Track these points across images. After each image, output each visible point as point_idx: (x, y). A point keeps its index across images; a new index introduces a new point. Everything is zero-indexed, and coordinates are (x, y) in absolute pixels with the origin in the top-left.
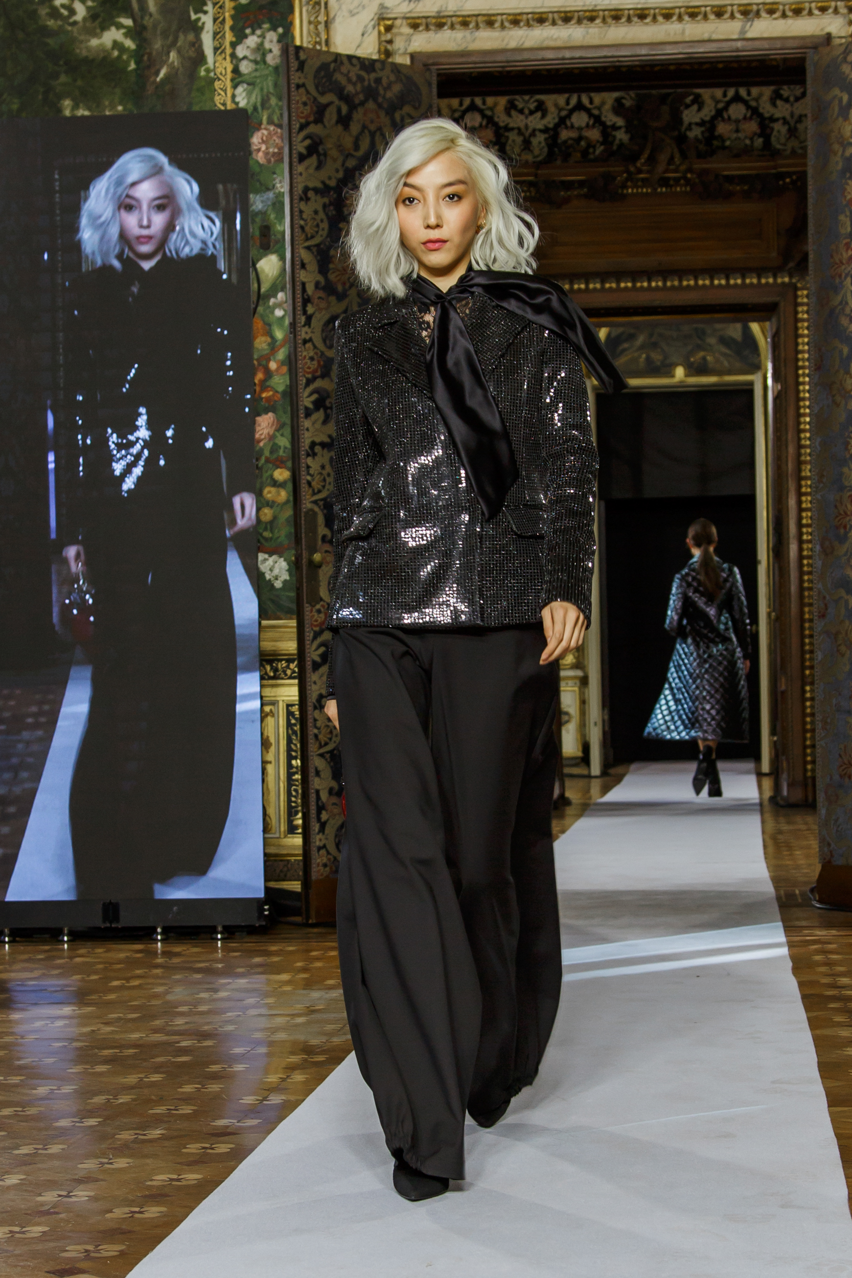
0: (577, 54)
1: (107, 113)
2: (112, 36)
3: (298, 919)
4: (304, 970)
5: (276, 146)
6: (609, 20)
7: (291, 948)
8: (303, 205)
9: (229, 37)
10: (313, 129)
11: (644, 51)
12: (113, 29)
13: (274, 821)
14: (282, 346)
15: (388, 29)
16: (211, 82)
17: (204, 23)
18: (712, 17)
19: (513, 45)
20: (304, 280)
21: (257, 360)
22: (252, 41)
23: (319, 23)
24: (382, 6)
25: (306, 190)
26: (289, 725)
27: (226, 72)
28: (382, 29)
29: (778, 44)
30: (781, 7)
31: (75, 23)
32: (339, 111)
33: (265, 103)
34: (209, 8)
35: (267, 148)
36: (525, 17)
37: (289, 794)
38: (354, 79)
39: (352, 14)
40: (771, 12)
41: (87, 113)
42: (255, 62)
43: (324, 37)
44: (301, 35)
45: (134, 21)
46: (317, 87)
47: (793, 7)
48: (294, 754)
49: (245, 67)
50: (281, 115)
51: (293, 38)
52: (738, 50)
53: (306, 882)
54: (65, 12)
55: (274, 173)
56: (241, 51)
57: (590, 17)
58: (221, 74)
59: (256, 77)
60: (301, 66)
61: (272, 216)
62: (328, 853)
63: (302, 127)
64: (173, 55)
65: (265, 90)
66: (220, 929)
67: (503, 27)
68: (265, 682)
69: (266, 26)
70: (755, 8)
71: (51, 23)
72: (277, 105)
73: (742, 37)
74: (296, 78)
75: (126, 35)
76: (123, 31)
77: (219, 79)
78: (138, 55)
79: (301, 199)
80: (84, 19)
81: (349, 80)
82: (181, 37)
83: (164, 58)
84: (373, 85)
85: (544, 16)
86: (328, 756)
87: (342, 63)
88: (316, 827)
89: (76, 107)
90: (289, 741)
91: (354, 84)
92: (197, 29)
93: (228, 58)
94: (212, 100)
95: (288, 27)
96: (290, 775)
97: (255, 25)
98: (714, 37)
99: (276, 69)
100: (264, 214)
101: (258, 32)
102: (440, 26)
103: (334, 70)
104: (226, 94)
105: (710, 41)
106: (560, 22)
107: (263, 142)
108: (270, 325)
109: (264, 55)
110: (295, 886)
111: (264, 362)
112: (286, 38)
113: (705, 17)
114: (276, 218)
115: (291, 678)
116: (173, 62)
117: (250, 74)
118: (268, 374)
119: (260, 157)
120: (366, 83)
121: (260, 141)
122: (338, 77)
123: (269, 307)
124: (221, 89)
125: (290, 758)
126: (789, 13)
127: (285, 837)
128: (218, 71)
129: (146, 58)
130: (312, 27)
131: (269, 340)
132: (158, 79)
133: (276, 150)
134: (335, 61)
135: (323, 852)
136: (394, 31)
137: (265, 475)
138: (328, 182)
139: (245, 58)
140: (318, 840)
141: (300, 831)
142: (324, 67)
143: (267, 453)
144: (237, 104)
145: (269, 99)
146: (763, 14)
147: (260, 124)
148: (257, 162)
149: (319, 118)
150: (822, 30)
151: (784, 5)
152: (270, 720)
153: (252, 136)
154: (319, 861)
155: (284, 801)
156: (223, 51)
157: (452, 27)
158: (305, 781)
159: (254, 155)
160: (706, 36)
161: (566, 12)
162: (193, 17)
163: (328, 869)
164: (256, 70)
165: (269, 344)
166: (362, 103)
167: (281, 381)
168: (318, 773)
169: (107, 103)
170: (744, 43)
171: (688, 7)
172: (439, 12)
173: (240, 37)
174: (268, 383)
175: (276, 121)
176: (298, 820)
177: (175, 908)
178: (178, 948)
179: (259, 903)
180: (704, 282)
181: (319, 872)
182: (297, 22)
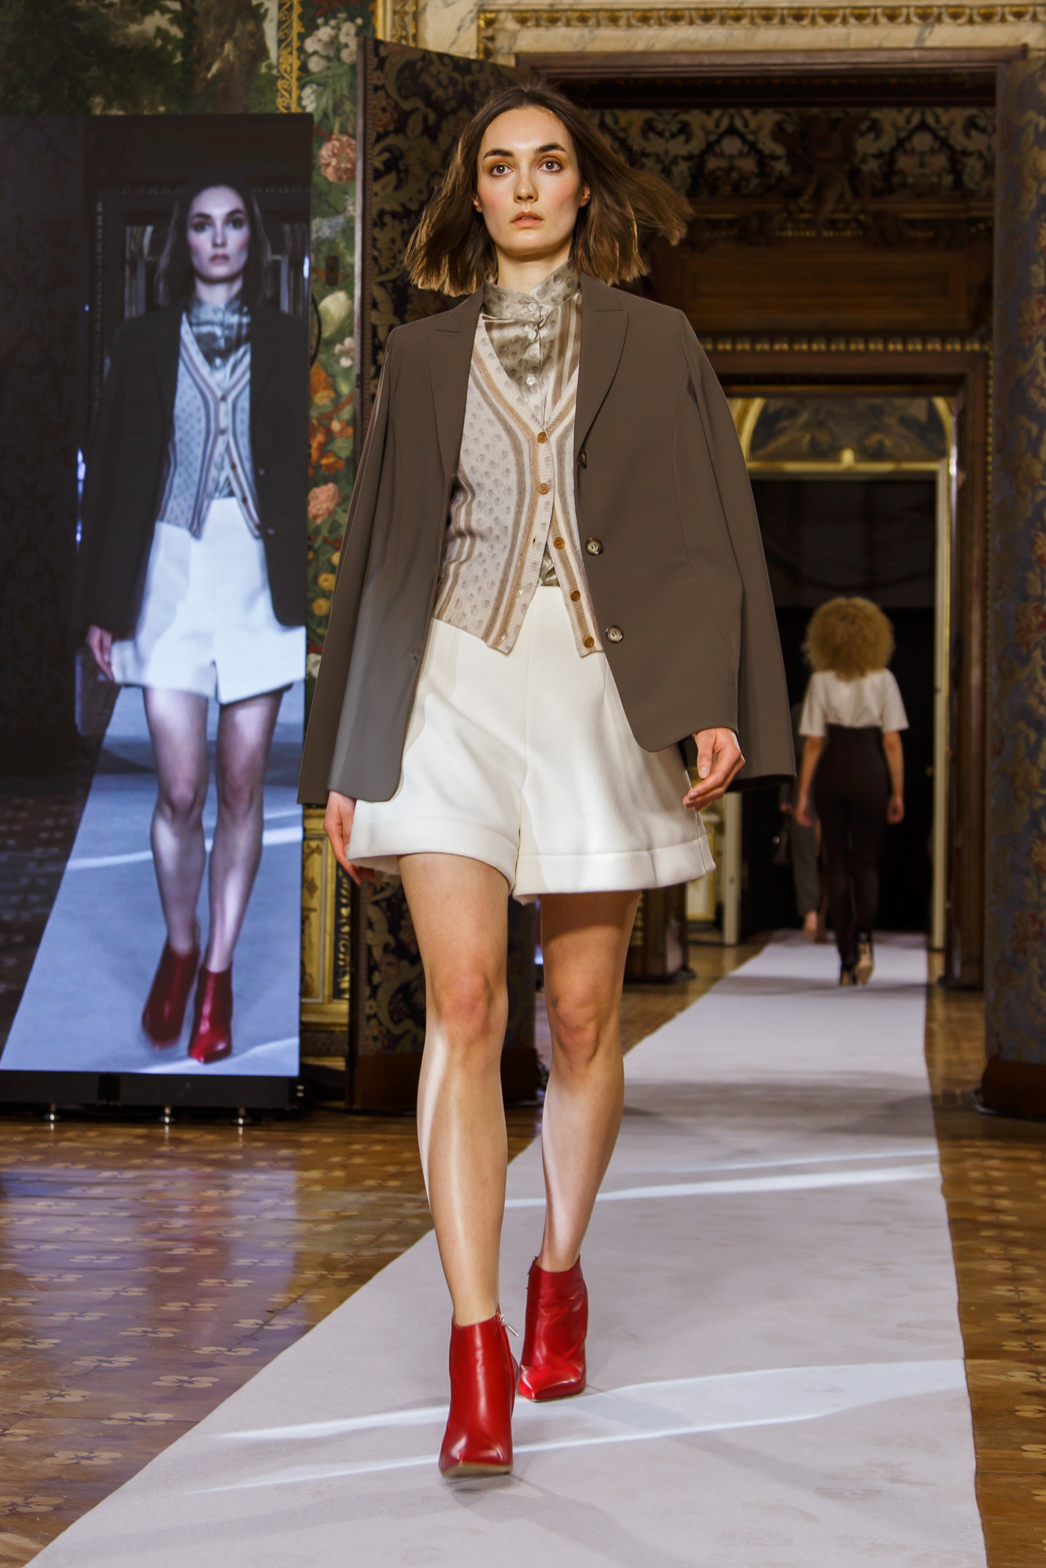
0: (718, 60)
1: (146, 113)
2: (155, 21)
3: (340, 1104)
4: (341, 1166)
5: (350, 160)
6: (758, 21)
7: (328, 1140)
8: (377, 232)
9: (297, 27)
10: (391, 140)
11: (799, 59)
12: (157, 13)
13: (314, 983)
14: (348, 402)
15: (490, 23)
16: (272, 81)
17: (267, 10)
18: (883, 20)
19: (640, 47)
20: (376, 322)
21: (318, 419)
22: (325, 33)
23: (406, 13)
25: (382, 213)
27: (292, 69)
28: (482, 23)
29: (963, 56)
30: (968, 11)
31: (111, 5)
32: (425, 119)
33: (337, 108)
35: (338, 163)
36: (655, 14)
37: (336, 950)
38: (445, 82)
40: (955, 16)
41: (121, 113)
42: (328, 58)
43: (411, 30)
44: (384, 29)
45: (183, 4)
46: (399, 90)
47: (983, 11)
48: (342, 900)
49: (315, 65)
50: (356, 122)
51: (374, 31)
52: (913, 61)
53: (352, 1059)
55: (346, 193)
56: (310, 45)
57: (735, 16)
58: (286, 71)
59: (327, 77)
60: (381, 64)
61: (342, 245)
62: (380, 1023)
63: (380, 138)
64: (228, 47)
65: (338, 93)
66: (242, 1112)
67: (629, 25)
68: (312, 812)
69: (342, 15)
70: (936, 11)
71: (82, 4)
72: (352, 111)
73: (919, 45)
74: (376, 78)
75: (172, 21)
76: (168, 16)
77: (283, 78)
78: (186, 45)
79: (375, 224)
81: (439, 83)
82: (239, 26)
83: (217, 50)
84: (468, 89)
85: (679, 13)
86: (384, 904)
87: (431, 62)
88: (366, 991)
89: (108, 105)
90: (339, 885)
91: (445, 88)
92: (259, 16)
93: (295, 52)
94: (274, 102)
95: (370, 18)
96: (338, 927)
97: (329, 14)
98: (886, 44)
99: (353, 67)
100: (331, 242)
101: (333, 23)
102: (553, 21)
103: (422, 71)
104: (290, 95)
105: (880, 49)
106: (698, 21)
107: (334, 155)
108: (334, 377)
109: (338, 51)
110: (339, 1064)
111: (325, 422)
112: (365, 33)
113: (875, 21)
114: (346, 248)
116: (228, 56)
117: (320, 72)
118: (330, 435)
119: (330, 174)
120: (460, 87)
121: (330, 154)
122: (426, 78)
123: (334, 355)
124: (285, 90)
125: (338, 905)
126: (977, 19)
127: (330, 1002)
128: (283, 67)
129: (195, 49)
130: (397, 18)
131: (332, 394)
132: (209, 76)
133: (349, 166)
134: (423, 59)
135: (373, 1022)
136: (497, 25)
137: (322, 559)
138: (408, 205)
139: (315, 53)
140: (368, 1007)
141: (347, 996)
142: (409, 66)
143: (325, 532)
144: (304, 108)
145: (342, 104)
146: (946, 19)
147: (331, 133)
148: (326, 179)
149: (400, 127)
150: (1017, 40)
151: (971, 8)
152: (316, 858)
153: (320, 147)
154: (368, 1032)
155: (330, 959)
156: (289, 44)
157: (568, 24)
158: (354, 935)
159: (322, 171)
160: (875, 43)
161: (706, 10)
162: (254, 2)
163: (379, 1044)
164: (328, 68)
165: (332, 400)
166: (454, 111)
167: (346, 445)
168: (370, 925)
169: (146, 102)
170: (923, 53)
171: (854, 8)
172: (551, 5)
173: (310, 27)
174: (329, 448)
175: (350, 131)
176: (345, 983)
177: (188, 1085)
178: (188, 1135)
179: (290, 1081)
180: (876, 346)
181: (368, 1046)
182: (380, 12)
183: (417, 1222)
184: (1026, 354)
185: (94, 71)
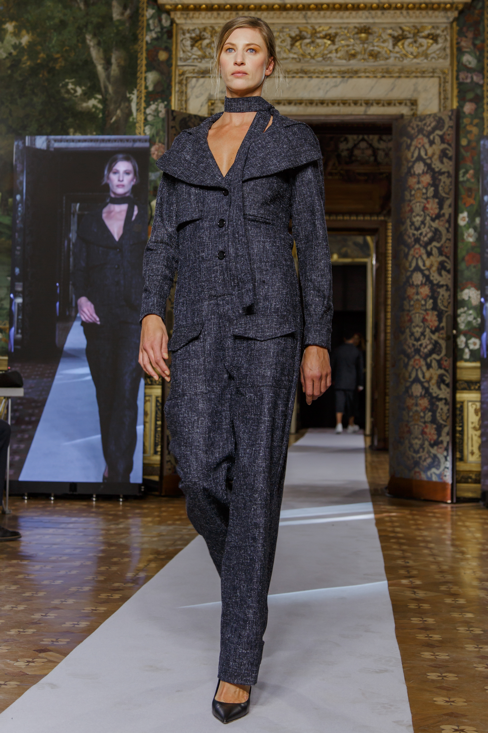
2: (92, 102)
3: (157, 493)
4: (158, 516)
6: (308, 104)
7: (153, 506)
9: (143, 105)
11: (322, 118)
12: (93, 99)
13: (148, 449)
15: (212, 104)
16: (134, 124)
17: (132, 99)
18: (352, 105)
22: (153, 107)
23: (182, 100)
24: (210, 94)
26: (157, 406)
27: (141, 120)
28: (210, 104)
29: (380, 117)
30: (382, 102)
31: (76, 96)
33: (157, 134)
34: (135, 92)
35: (157, 153)
37: (155, 437)
39: (197, 97)
40: (377, 104)
42: (154, 116)
43: (184, 106)
44: (175, 105)
45: (103, 96)
46: (180, 127)
47: (387, 102)
48: (158, 419)
49: (150, 118)
50: (164, 139)
51: (171, 107)
52: (363, 119)
53: (161, 477)
54: (72, 91)
56: (148, 111)
57: (300, 102)
59: (154, 122)
60: (174, 118)
64: (119, 112)
65: (158, 128)
66: (121, 496)
68: (147, 386)
69: (160, 101)
70: (371, 102)
71: (66, 96)
72: (163, 134)
73: (365, 114)
74: (172, 124)
75: (98, 103)
76: (97, 100)
77: (138, 123)
78: (103, 111)
80: (81, 95)
82: (122, 104)
83: (115, 113)
87: (191, 118)
88: (166, 452)
89: (75, 132)
90: (156, 413)
92: (129, 101)
93: (142, 114)
94: (135, 131)
95: (169, 102)
96: (156, 428)
97: (155, 100)
98: (354, 113)
99: (163, 119)
100: (155, 181)
101: (156, 103)
103: (188, 121)
104: (141, 131)
105: (351, 115)
106: (286, 104)
107: (156, 150)
109: (158, 113)
110: (156, 478)
112: (168, 107)
113: (350, 105)
115: (158, 385)
116: (118, 115)
117: (151, 121)
119: (155, 157)
122: (190, 123)
124: (139, 127)
125: (156, 420)
126: (385, 104)
127: (153, 455)
128: (138, 119)
129: (107, 112)
130: (179, 102)
132: (111, 122)
134: (189, 117)
135: (169, 463)
136: (215, 105)
139: (150, 114)
140: (167, 458)
141: (159, 453)
142: (184, 119)
144: (145, 133)
145: (159, 132)
146: (375, 104)
147: (156, 143)
148: (153, 159)
150: (399, 112)
151: (384, 101)
152: (148, 404)
153: (152, 148)
154: (167, 467)
155: (153, 440)
156: (141, 111)
158: (162, 431)
159: (152, 156)
160: (349, 113)
162: (128, 95)
163: (171, 471)
164: (154, 119)
170: (366, 116)
171: (342, 100)
173: (148, 105)
175: (162, 141)
176: (159, 449)
177: (102, 487)
178: (102, 505)
179: (139, 485)
180: (347, 218)
181: (167, 472)
182: (173, 100)
183: (187, 537)
184: (403, 223)
185: (70, 120)
